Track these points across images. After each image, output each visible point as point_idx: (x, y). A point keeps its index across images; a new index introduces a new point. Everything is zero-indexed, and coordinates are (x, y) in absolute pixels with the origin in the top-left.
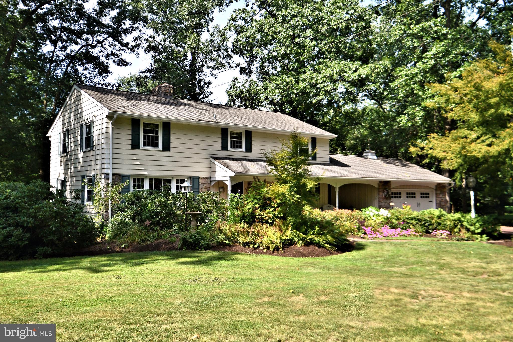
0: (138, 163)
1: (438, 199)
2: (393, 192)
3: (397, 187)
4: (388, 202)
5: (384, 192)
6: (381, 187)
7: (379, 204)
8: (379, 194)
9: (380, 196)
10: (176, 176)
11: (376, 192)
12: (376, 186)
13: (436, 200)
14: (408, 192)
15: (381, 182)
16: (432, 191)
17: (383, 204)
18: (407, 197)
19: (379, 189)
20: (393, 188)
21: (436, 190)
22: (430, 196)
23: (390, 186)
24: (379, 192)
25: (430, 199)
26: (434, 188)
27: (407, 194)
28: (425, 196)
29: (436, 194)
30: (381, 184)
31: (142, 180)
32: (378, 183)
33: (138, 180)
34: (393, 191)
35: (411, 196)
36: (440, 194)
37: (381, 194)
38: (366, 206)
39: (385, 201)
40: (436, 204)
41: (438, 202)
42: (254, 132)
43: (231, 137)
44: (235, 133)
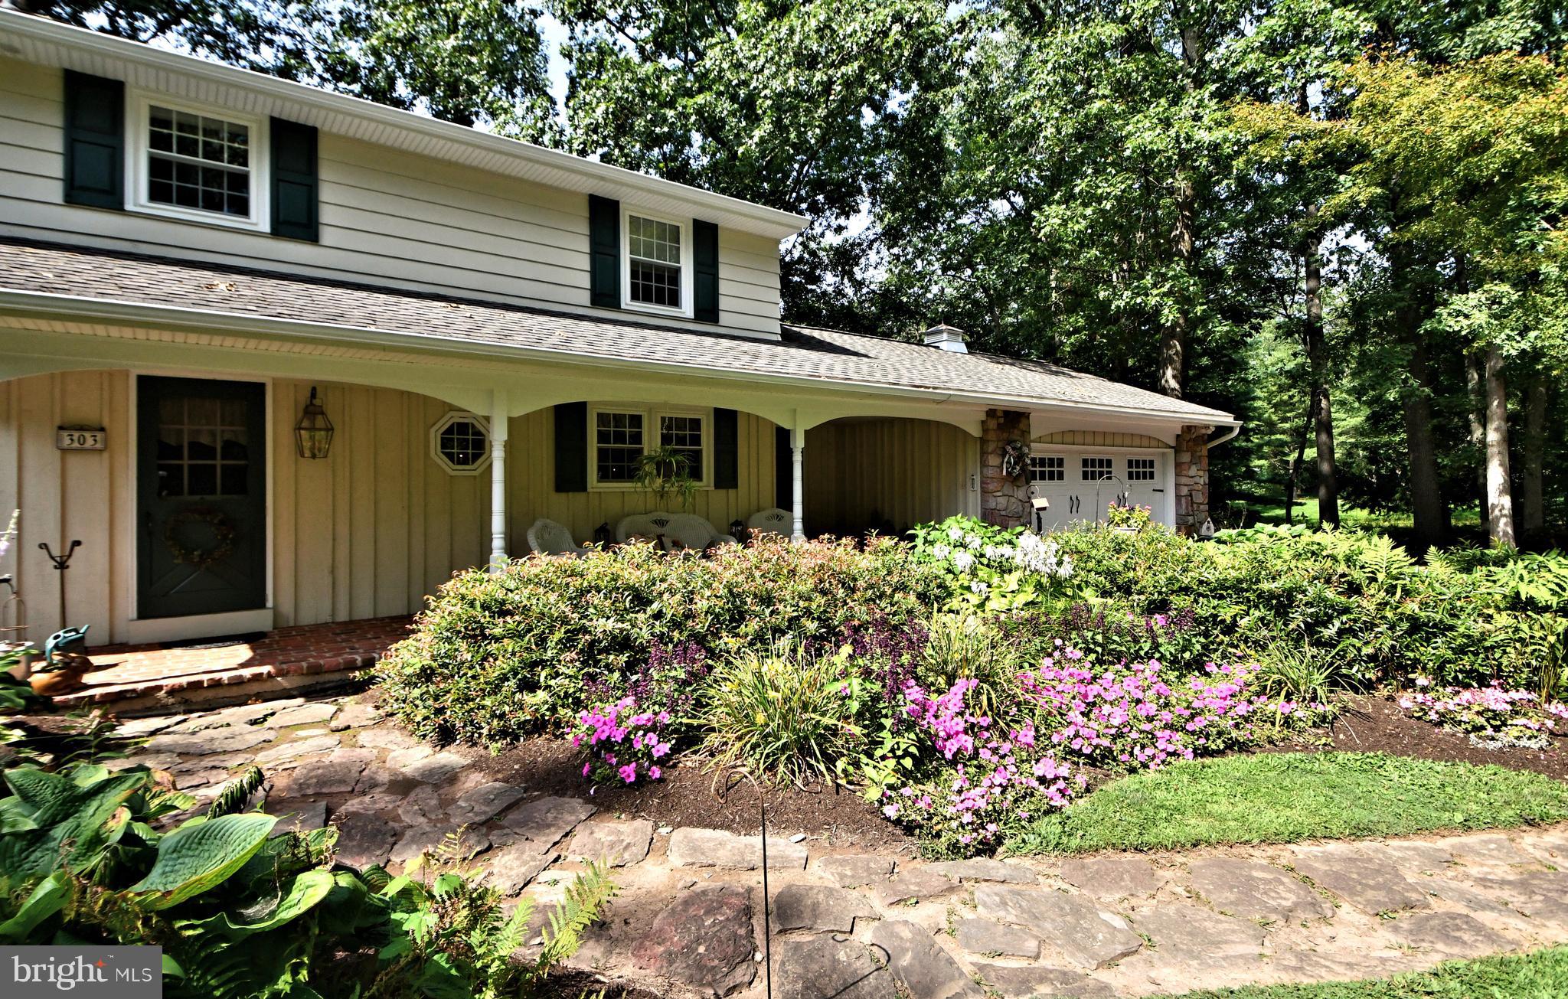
1: (1184, 480)
2: (1038, 456)
3: (1051, 439)
4: (1021, 494)
5: (1004, 453)
6: (992, 436)
7: (984, 501)
8: (984, 464)
9: (990, 472)
11: (973, 454)
12: (975, 431)
13: (1177, 485)
14: (1089, 457)
15: (991, 413)
16: (1164, 454)
17: (999, 502)
18: (1085, 476)
19: (983, 441)
20: (1039, 440)
21: (1177, 450)
22: (1156, 470)
23: (1026, 432)
24: (984, 453)
25: (1156, 482)
26: (1173, 443)
27: (1085, 462)
28: (1141, 470)
29: (1178, 465)
30: (992, 424)
32: (983, 417)
34: (1038, 450)
35: (1095, 469)
36: (1191, 463)
37: (993, 460)
38: (934, 515)
39: (1008, 489)
40: (1178, 497)
41: (1185, 491)
42: (338, 137)
43: (157, 141)
44: (188, 124)
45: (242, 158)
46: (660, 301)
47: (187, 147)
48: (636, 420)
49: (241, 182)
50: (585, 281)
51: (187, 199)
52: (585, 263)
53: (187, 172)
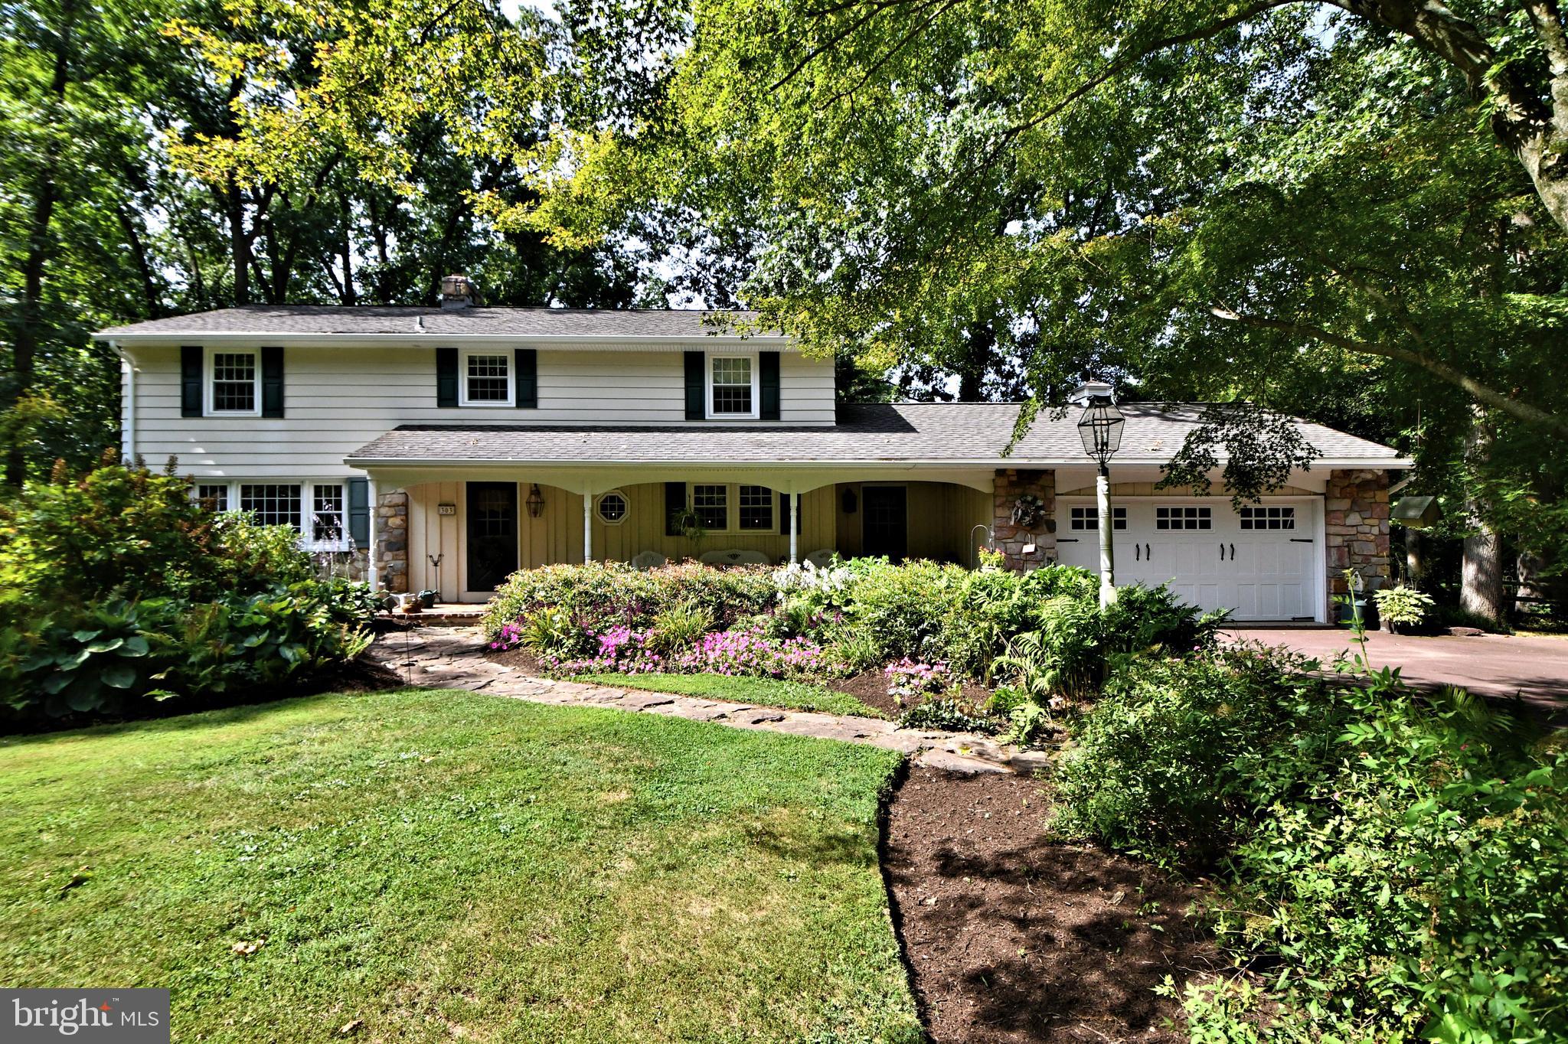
0: (201, 450)
1: (1340, 530)
10: (311, 479)
12: (986, 488)
13: (1327, 535)
14: (1166, 507)
16: (1313, 501)
18: (1162, 525)
21: (1327, 497)
22: (1297, 518)
25: (1297, 532)
26: (1321, 489)
27: (1162, 512)
28: (1267, 520)
29: (1331, 514)
30: (1002, 481)
31: (224, 490)
32: (992, 476)
33: (214, 489)
36: (1351, 510)
37: (1001, 512)
40: (1328, 547)
41: (1337, 541)
42: (547, 352)
43: (472, 372)
44: (483, 361)
45: (504, 372)
46: (737, 410)
47: (483, 372)
48: (722, 489)
49: (504, 383)
50: (682, 405)
51: (484, 397)
52: (682, 394)
53: (484, 383)
